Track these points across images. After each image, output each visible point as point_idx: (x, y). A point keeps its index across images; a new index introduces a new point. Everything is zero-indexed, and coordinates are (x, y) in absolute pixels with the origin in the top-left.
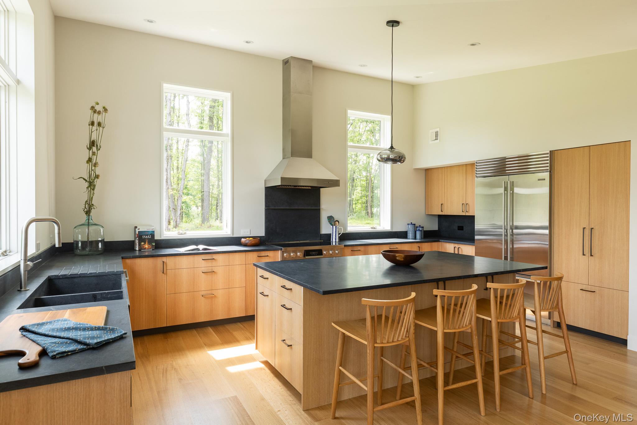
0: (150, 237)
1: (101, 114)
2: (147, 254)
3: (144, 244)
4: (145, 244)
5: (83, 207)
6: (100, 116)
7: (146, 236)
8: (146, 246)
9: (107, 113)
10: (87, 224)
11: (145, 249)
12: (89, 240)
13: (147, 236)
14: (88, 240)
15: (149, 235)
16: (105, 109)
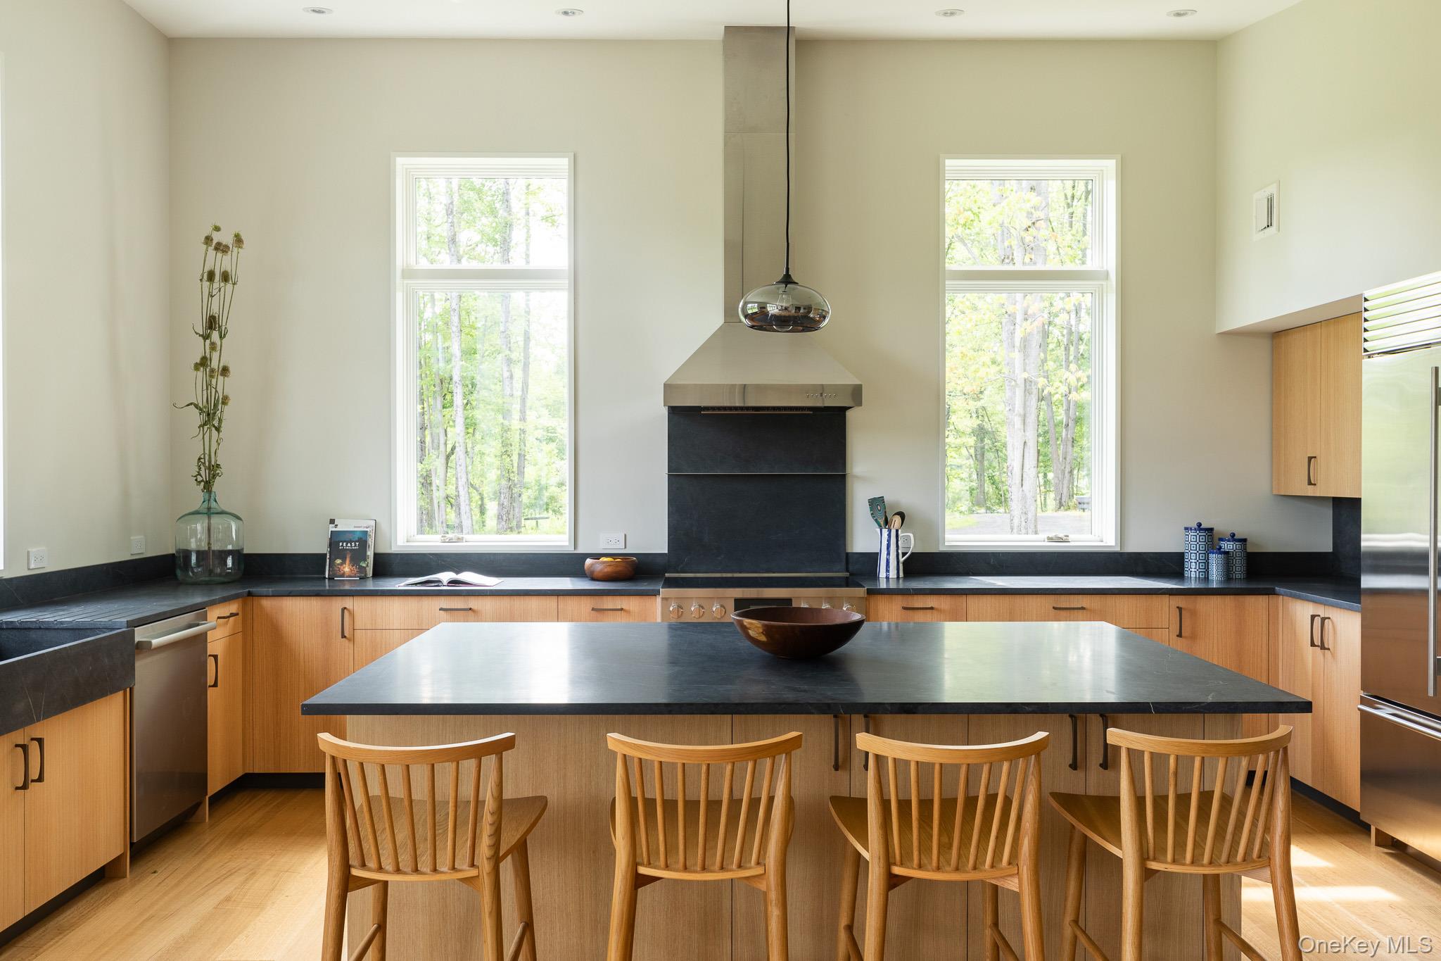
0: (355, 545)
1: (230, 252)
2: (347, 587)
3: (341, 564)
4: (344, 562)
5: (195, 470)
6: (227, 258)
7: (347, 544)
8: (347, 569)
9: (241, 248)
10: (205, 511)
11: (343, 575)
12: (213, 549)
13: (349, 545)
14: (209, 548)
15: (355, 542)
16: (239, 240)
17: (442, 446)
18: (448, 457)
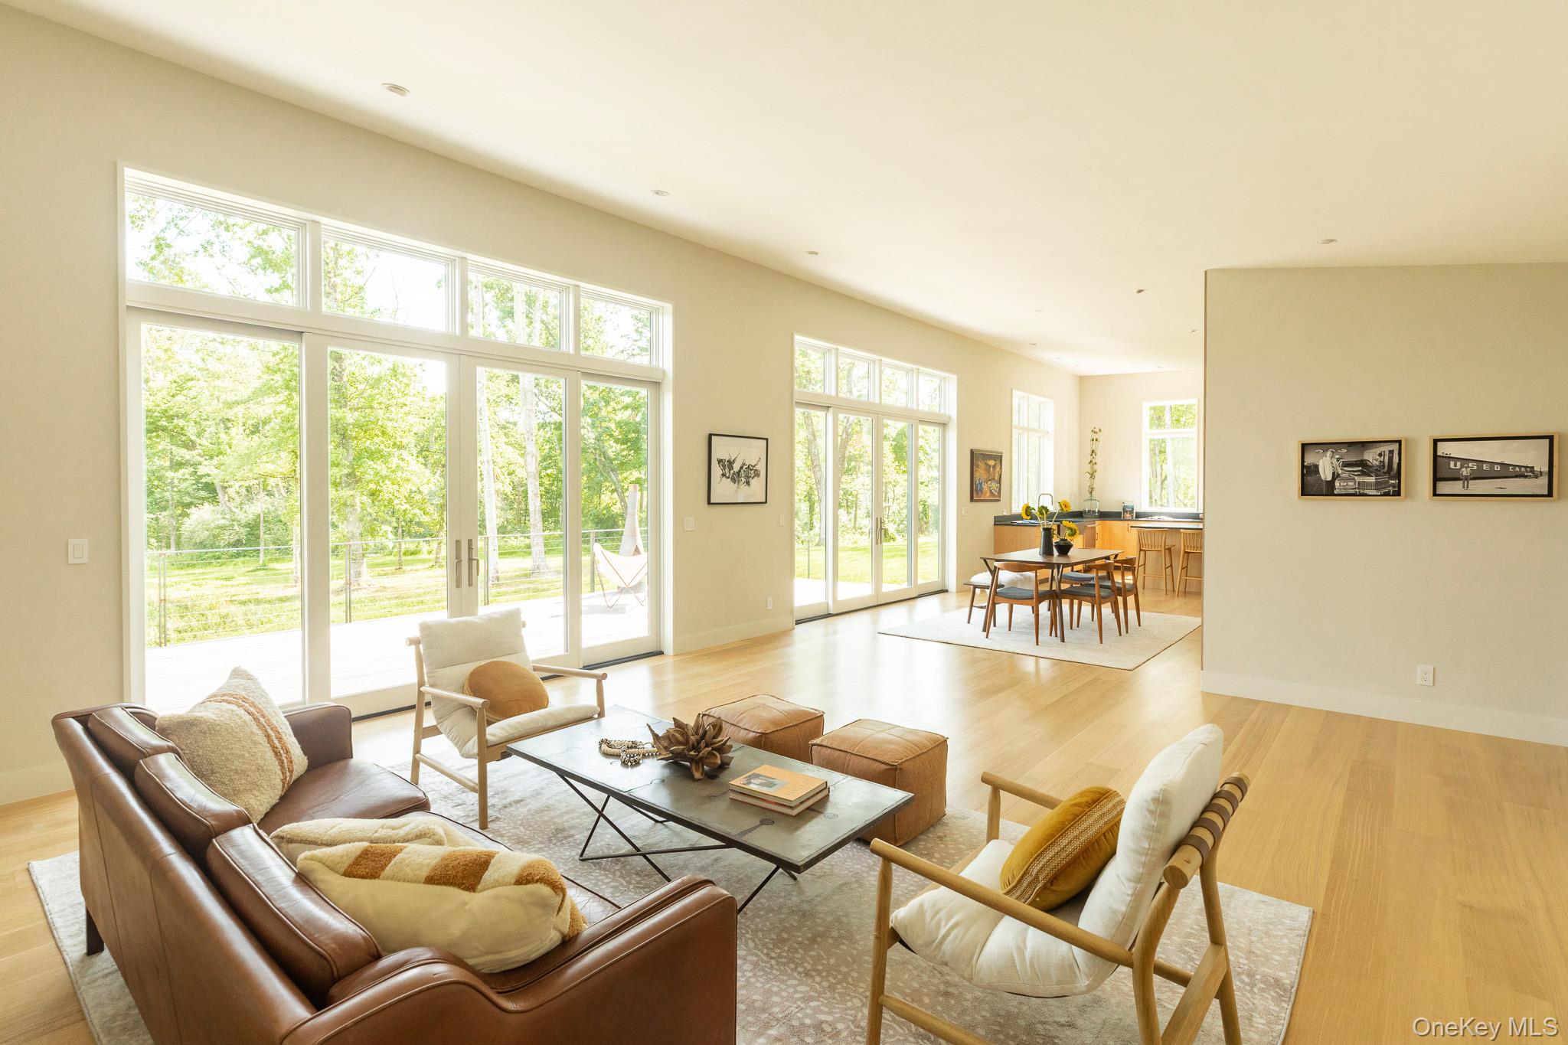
3: (1126, 515)
5: (1088, 489)
6: (1097, 435)
10: (1090, 500)
14: (1091, 509)
15: (1130, 509)
16: (1100, 430)
17: (1159, 477)
18: (1162, 482)
